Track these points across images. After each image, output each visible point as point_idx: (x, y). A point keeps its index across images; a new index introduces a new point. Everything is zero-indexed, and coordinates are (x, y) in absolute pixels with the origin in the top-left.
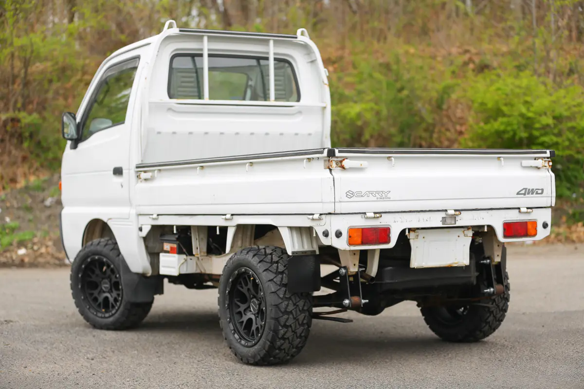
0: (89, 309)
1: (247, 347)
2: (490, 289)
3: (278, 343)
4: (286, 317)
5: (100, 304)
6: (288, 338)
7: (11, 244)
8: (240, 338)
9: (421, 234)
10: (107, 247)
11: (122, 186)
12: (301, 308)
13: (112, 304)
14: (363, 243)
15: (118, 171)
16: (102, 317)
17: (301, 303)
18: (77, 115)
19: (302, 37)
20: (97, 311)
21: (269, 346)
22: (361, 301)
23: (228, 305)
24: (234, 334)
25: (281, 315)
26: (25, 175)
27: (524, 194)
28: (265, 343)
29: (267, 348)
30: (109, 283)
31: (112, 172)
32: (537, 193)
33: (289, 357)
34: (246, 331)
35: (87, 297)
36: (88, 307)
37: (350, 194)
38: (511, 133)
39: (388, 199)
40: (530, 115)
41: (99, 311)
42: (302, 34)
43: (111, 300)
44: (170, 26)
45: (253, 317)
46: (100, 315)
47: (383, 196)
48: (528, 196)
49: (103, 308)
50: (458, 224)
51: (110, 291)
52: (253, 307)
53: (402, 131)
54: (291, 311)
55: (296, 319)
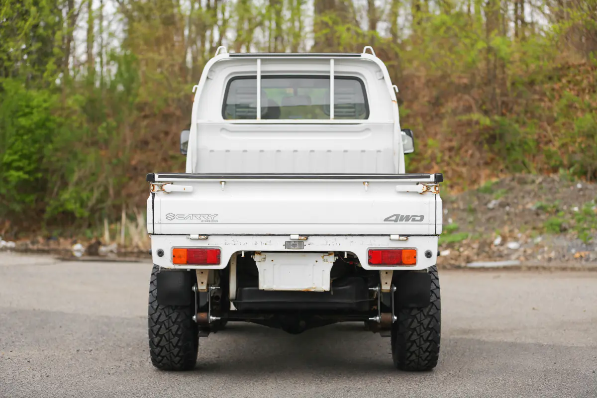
2: (375, 317)
4: (158, 326)
6: (164, 347)
9: (269, 257)
12: (173, 320)
14: (188, 263)
17: (174, 316)
22: (208, 317)
26: (488, 177)
27: (396, 221)
32: (414, 220)
37: (171, 217)
39: (216, 222)
42: (368, 52)
47: (210, 219)
48: (401, 222)
50: (305, 249)
54: (163, 322)
55: (168, 329)
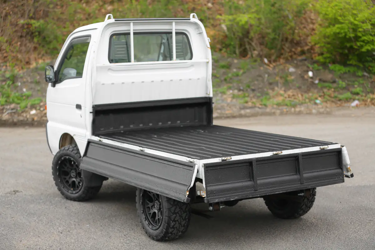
0: (64, 187)
1: (153, 229)
2: (302, 193)
3: (170, 230)
4: (175, 215)
5: (70, 185)
6: (176, 228)
7: (26, 107)
8: (149, 223)
10: (74, 151)
11: (81, 116)
12: (184, 210)
13: (77, 185)
15: (79, 107)
16: (71, 193)
18: (54, 67)
19: (193, 18)
20: (68, 190)
21: (165, 232)
22: (220, 207)
23: (142, 202)
24: (145, 220)
25: (172, 214)
26: (36, 59)
28: (162, 230)
29: (164, 233)
30: (75, 173)
31: (75, 106)
33: (177, 237)
34: (153, 219)
35: (62, 180)
36: (63, 186)
38: (344, 34)
40: (356, 22)
41: (70, 190)
42: (194, 16)
43: (77, 183)
44: (109, 18)
45: (156, 211)
46: (70, 192)
49: (72, 188)
51: (76, 178)
52: (156, 206)
53: (274, 31)
54: (178, 212)
55: (181, 216)
